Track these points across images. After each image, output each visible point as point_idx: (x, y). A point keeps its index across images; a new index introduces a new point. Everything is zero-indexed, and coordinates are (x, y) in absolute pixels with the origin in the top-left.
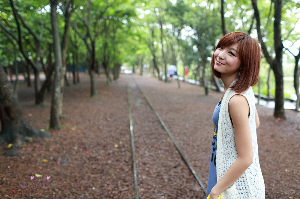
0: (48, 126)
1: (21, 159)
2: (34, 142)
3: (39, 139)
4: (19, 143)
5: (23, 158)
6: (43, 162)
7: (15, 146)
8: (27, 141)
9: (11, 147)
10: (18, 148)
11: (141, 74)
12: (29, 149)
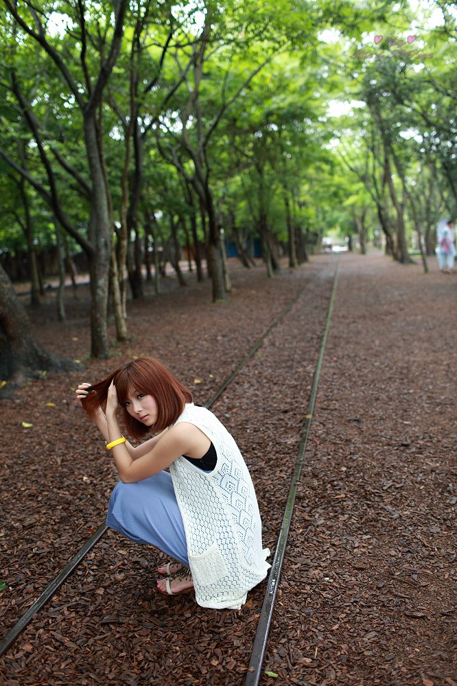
0: (88, 355)
1: (14, 402)
2: (49, 378)
3: (62, 374)
4: (20, 379)
5: (18, 401)
6: (46, 407)
7: (10, 384)
8: (37, 378)
9: (5, 386)
10: (16, 387)
11: (363, 252)
12: (35, 389)
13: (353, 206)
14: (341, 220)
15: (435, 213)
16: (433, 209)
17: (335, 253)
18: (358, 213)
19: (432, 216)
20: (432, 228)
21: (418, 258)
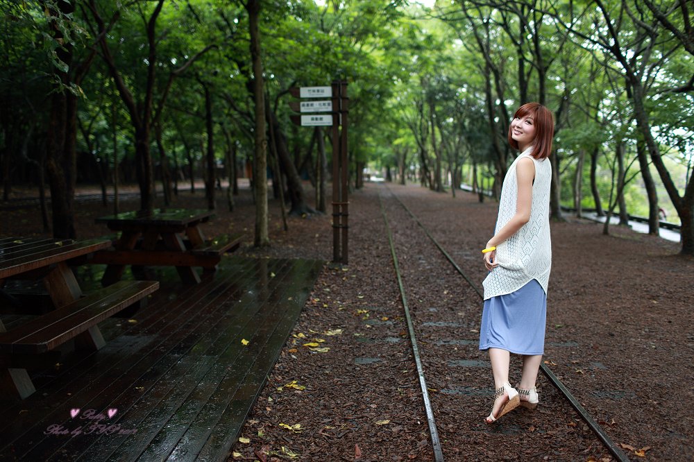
13: (398, 146)
14: (384, 155)
15: (462, 158)
16: (460, 154)
17: (373, 182)
18: (401, 151)
19: (460, 160)
20: (459, 168)
21: (449, 190)
